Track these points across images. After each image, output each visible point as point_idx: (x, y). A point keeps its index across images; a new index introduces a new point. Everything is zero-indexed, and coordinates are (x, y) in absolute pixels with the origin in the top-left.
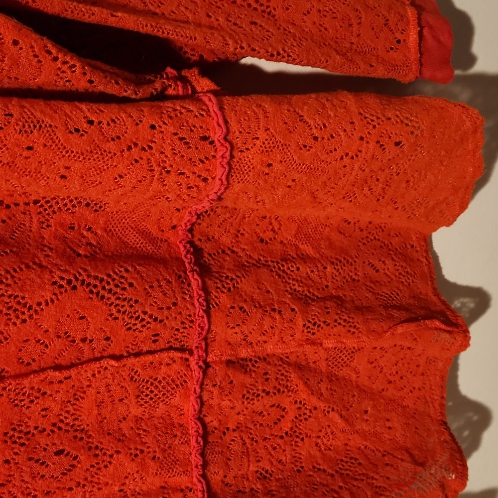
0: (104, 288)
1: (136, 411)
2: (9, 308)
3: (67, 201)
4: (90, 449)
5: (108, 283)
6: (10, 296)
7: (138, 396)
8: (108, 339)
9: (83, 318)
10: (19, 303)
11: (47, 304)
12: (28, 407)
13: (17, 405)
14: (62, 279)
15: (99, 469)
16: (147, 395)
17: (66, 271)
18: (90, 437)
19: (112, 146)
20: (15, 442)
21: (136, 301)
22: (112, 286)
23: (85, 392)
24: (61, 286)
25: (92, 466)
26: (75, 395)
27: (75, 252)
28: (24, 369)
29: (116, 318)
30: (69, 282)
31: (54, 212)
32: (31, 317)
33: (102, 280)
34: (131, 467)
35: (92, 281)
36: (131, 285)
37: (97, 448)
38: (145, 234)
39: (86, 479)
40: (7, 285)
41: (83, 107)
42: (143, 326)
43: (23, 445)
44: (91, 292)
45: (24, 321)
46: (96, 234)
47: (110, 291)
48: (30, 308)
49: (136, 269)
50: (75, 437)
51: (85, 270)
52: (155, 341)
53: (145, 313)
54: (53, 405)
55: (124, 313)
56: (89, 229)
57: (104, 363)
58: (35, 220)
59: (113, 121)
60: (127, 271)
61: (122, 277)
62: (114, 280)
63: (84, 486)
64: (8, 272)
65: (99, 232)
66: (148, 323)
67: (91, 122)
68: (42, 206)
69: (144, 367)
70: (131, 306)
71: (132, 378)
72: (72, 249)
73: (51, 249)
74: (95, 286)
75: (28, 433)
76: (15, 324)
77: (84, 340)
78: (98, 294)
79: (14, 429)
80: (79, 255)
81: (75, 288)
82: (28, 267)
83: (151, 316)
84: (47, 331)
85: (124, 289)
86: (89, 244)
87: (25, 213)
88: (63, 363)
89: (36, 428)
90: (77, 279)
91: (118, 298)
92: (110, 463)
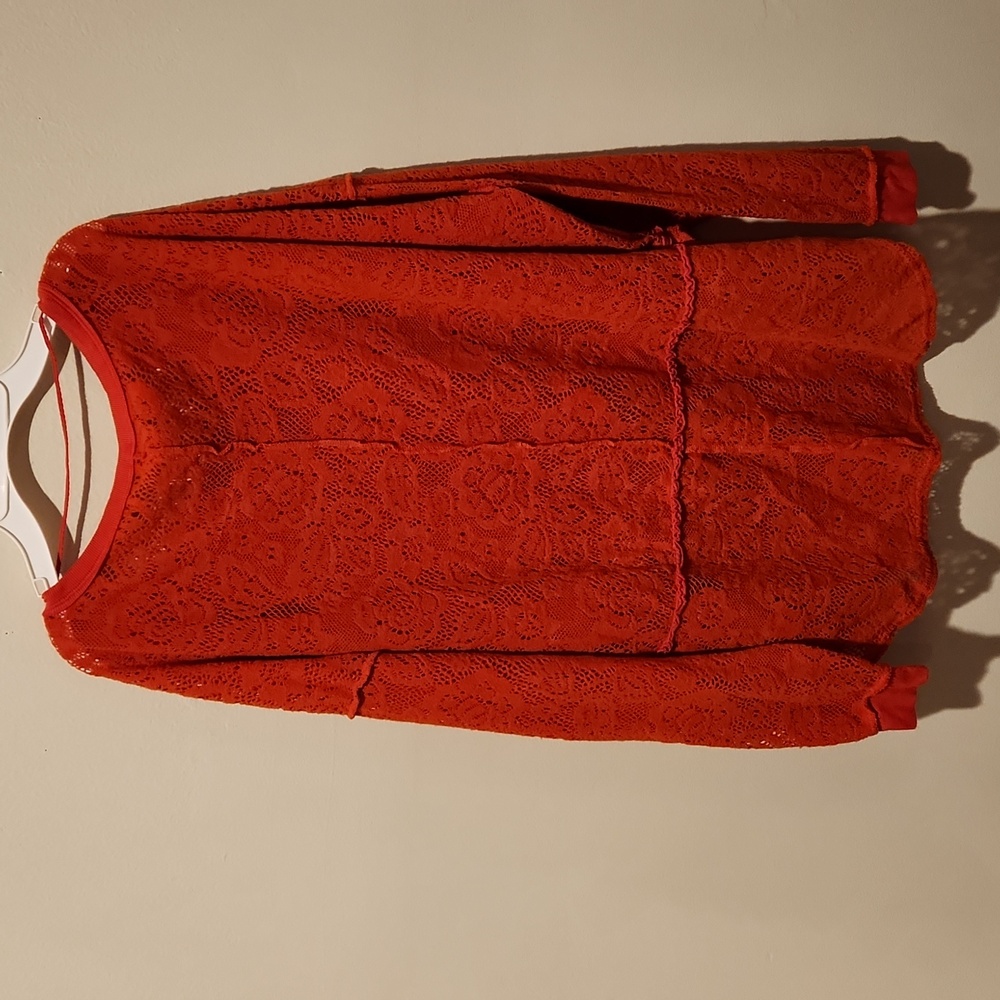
0: (605, 387)
1: (628, 486)
2: (541, 396)
3: (581, 324)
4: (593, 508)
5: (609, 384)
6: (542, 388)
7: (630, 475)
8: (607, 426)
9: (589, 407)
10: (547, 393)
11: (566, 396)
12: (551, 471)
13: (544, 467)
14: (576, 378)
15: (600, 523)
16: (637, 474)
17: (578, 373)
18: (593, 499)
19: (610, 282)
20: (541, 494)
21: (629, 399)
22: (611, 386)
23: (591, 466)
24: (576, 383)
25: (595, 520)
26: (583, 466)
27: (586, 362)
28: (549, 441)
29: (614, 410)
30: (581, 381)
31: (573, 333)
32: (555, 403)
33: (604, 382)
34: (624, 527)
35: (597, 382)
36: (625, 387)
37: (598, 508)
38: (640, 352)
39: (590, 529)
40: (541, 380)
41: (592, 257)
42: (634, 419)
43: (547, 497)
44: (596, 389)
45: (550, 406)
46: (602, 350)
47: (610, 390)
48: (555, 397)
49: (629, 376)
50: (583, 498)
51: (592, 374)
52: (643, 432)
53: (635, 408)
54: (567, 471)
55: (620, 407)
56: (597, 347)
57: (604, 443)
58: (559, 339)
59: (612, 266)
60: (623, 377)
61: (619, 381)
62: (612, 382)
63: (589, 534)
64: (540, 371)
65: (604, 349)
66: (638, 416)
67: (597, 267)
68: (564, 328)
69: (635, 452)
70: (625, 402)
71: (626, 459)
72: (584, 360)
73: (570, 359)
74: (599, 385)
75: (551, 489)
76: (544, 408)
77: (590, 424)
78: (601, 390)
79: (541, 485)
80: (589, 364)
81: (584, 385)
82: (554, 369)
83: (640, 411)
84: (565, 415)
85: (621, 389)
86: (596, 357)
87: (552, 333)
88: (576, 439)
89: (556, 487)
90: (586, 380)
91: (615, 396)
92: (608, 520)
